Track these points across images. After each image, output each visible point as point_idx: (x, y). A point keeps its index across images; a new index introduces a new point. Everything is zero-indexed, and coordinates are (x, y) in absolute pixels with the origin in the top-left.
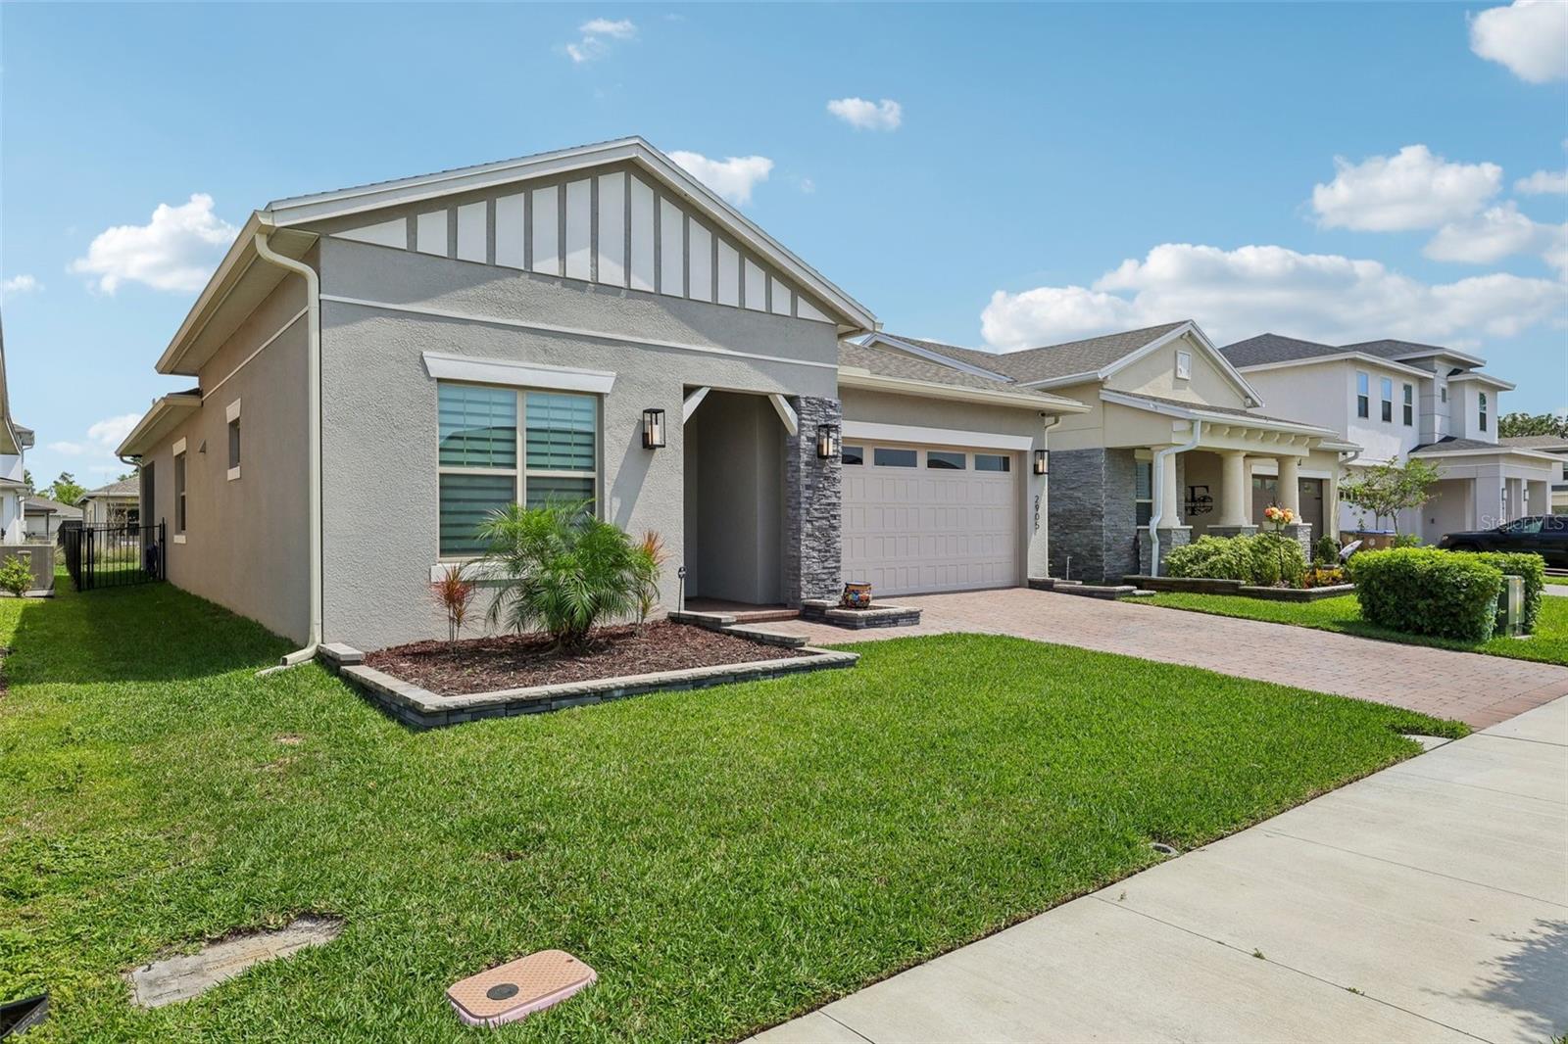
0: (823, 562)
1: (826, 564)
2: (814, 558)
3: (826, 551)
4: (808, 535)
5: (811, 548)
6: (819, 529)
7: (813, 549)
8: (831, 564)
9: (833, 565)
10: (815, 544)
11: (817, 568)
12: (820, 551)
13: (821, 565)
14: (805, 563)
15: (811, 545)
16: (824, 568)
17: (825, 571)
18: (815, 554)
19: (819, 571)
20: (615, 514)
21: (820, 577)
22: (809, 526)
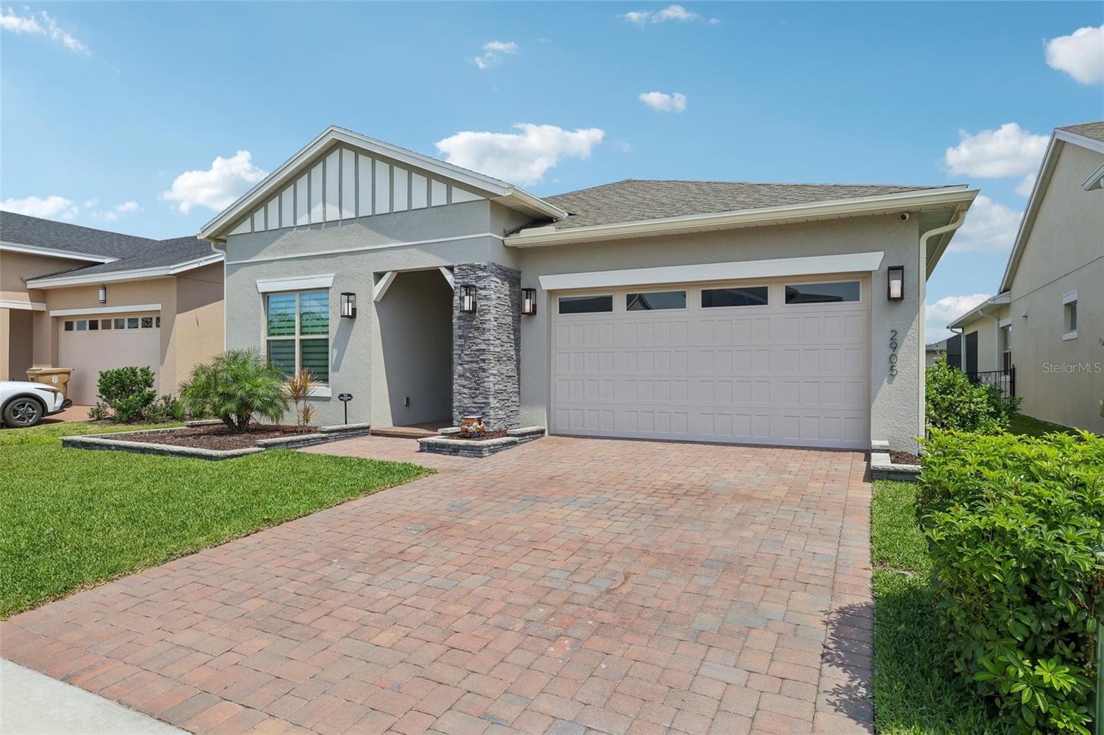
0: (473, 398)
1: (475, 400)
2: (465, 394)
3: (476, 389)
4: (460, 376)
5: (462, 386)
6: (470, 370)
7: (464, 387)
8: (480, 399)
9: (482, 401)
10: (465, 383)
11: (467, 402)
12: (470, 389)
13: (471, 400)
14: (456, 397)
15: (462, 384)
16: (474, 403)
17: (474, 405)
18: (466, 391)
19: (469, 405)
20: (334, 359)
21: (470, 409)
22: (460, 368)
